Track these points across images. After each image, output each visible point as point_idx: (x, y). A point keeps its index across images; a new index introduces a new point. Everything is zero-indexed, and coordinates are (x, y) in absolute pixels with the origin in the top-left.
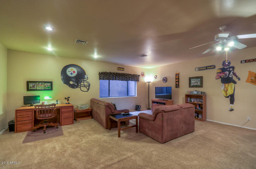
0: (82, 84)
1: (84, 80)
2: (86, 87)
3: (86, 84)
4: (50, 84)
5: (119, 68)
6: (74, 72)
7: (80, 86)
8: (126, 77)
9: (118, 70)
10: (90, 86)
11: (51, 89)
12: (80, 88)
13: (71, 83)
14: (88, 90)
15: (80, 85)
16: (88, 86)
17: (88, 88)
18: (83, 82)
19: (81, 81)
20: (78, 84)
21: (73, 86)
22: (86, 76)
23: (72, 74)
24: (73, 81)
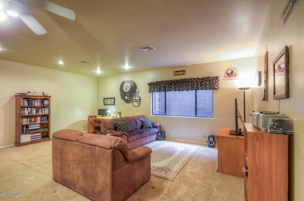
0: (134, 98)
1: (136, 95)
2: (137, 102)
3: (137, 98)
4: (113, 100)
5: (177, 73)
6: (128, 87)
7: (133, 101)
8: (187, 84)
9: (176, 75)
10: (140, 100)
11: (114, 104)
12: (133, 103)
13: (126, 98)
14: (139, 105)
15: (133, 99)
16: (139, 101)
17: (139, 102)
18: (135, 96)
19: (133, 95)
20: (131, 99)
21: (127, 101)
22: (137, 90)
23: (126, 89)
24: (128, 96)
